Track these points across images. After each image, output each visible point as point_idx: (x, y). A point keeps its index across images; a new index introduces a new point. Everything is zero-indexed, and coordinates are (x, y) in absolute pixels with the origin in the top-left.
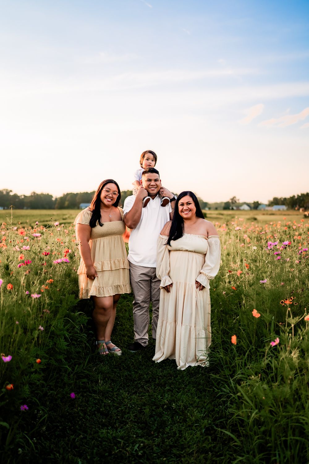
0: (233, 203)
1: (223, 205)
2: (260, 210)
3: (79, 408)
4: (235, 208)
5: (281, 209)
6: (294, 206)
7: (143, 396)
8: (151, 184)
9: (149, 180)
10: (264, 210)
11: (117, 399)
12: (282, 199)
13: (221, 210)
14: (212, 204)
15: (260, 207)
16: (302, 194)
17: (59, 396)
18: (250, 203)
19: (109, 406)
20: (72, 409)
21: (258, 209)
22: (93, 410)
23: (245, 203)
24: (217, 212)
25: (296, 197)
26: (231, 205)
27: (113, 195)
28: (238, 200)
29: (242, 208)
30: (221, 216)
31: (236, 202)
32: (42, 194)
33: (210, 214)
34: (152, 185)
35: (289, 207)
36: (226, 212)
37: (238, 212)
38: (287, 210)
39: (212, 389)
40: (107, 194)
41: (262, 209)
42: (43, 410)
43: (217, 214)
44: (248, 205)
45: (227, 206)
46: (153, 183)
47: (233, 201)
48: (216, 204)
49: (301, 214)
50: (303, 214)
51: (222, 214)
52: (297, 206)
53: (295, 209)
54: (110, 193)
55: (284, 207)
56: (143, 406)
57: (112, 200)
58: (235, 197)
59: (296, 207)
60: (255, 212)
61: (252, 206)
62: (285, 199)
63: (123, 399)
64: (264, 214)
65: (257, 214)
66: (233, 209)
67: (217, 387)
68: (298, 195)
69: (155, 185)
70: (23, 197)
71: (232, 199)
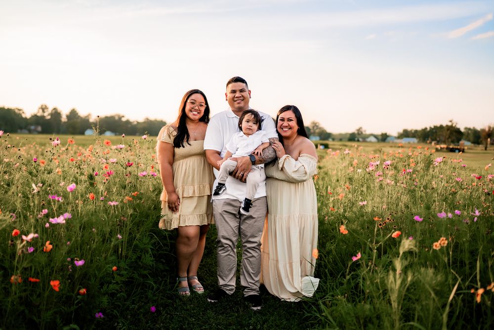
0: (358, 134)
1: (348, 136)
2: (389, 142)
3: (162, 324)
4: (361, 140)
5: (412, 142)
6: (426, 139)
7: (230, 317)
9: (234, 92)
10: (393, 142)
11: (203, 318)
12: (413, 131)
13: (345, 141)
14: (336, 135)
15: (389, 139)
16: (435, 126)
17: (141, 310)
18: (377, 135)
19: (194, 324)
20: (154, 325)
21: (387, 141)
22: (176, 327)
23: (372, 135)
24: (340, 143)
25: (428, 129)
26: (357, 136)
27: (199, 107)
28: (365, 131)
29: (368, 140)
31: (362, 133)
32: (156, 120)
33: (334, 145)
35: (420, 140)
36: (350, 144)
37: (363, 144)
38: (418, 142)
39: (302, 313)
40: (192, 106)
41: (391, 142)
42: (123, 323)
43: (340, 145)
44: (375, 136)
45: (352, 138)
46: (238, 94)
47: (359, 132)
48: (341, 134)
49: (432, 148)
50: (435, 147)
51: (346, 146)
52: (430, 139)
53: (426, 143)
54: (195, 105)
55: (415, 140)
56: (228, 326)
57: (198, 113)
58: (361, 128)
59: (428, 140)
60: (382, 144)
61: (380, 137)
62: (416, 131)
63: (209, 318)
64: (391, 147)
65: (384, 147)
66: (358, 141)
67: (308, 310)
68: (430, 128)
69: (241, 97)
70: (135, 123)
71: (358, 130)
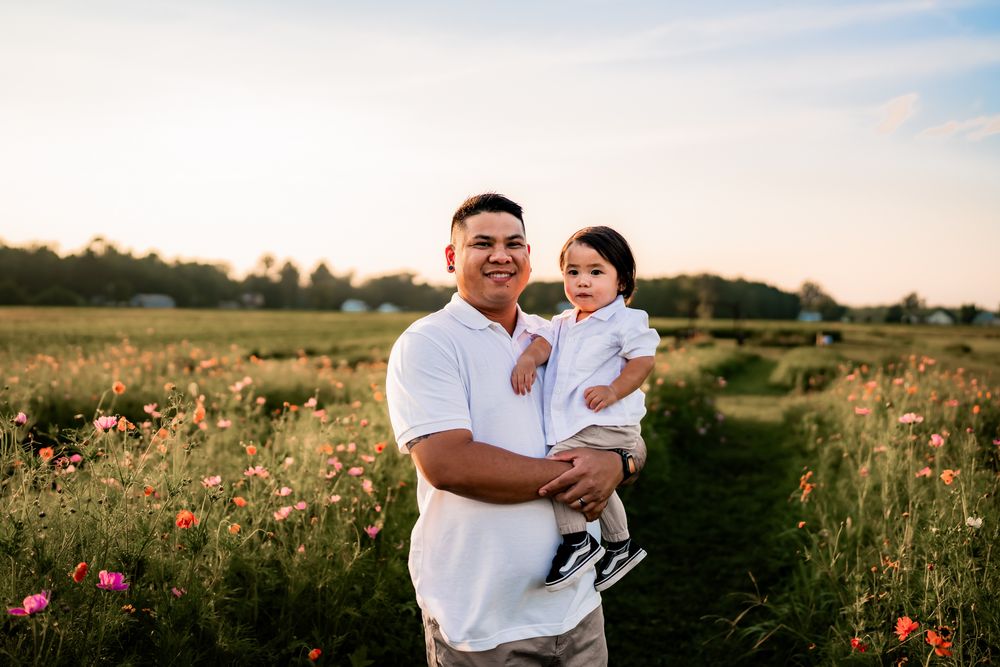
0: (909, 307)
1: (885, 313)
2: (981, 326)
4: (914, 319)
8: (492, 259)
9: (485, 242)
10: (991, 326)
13: (879, 323)
15: (979, 319)
18: (953, 309)
21: (974, 323)
23: (941, 309)
24: (868, 328)
26: (906, 312)
28: (924, 300)
29: (932, 320)
30: (879, 340)
31: (917, 305)
33: (853, 332)
34: (496, 263)
36: (890, 329)
37: (921, 331)
41: (986, 326)
43: (869, 334)
44: (949, 312)
45: (895, 316)
46: (499, 254)
47: (911, 302)
48: (868, 308)
51: (881, 335)
58: (915, 294)
60: (966, 330)
61: (959, 315)
64: (988, 337)
65: (971, 336)
66: (908, 322)
69: (508, 262)
71: (908, 299)
